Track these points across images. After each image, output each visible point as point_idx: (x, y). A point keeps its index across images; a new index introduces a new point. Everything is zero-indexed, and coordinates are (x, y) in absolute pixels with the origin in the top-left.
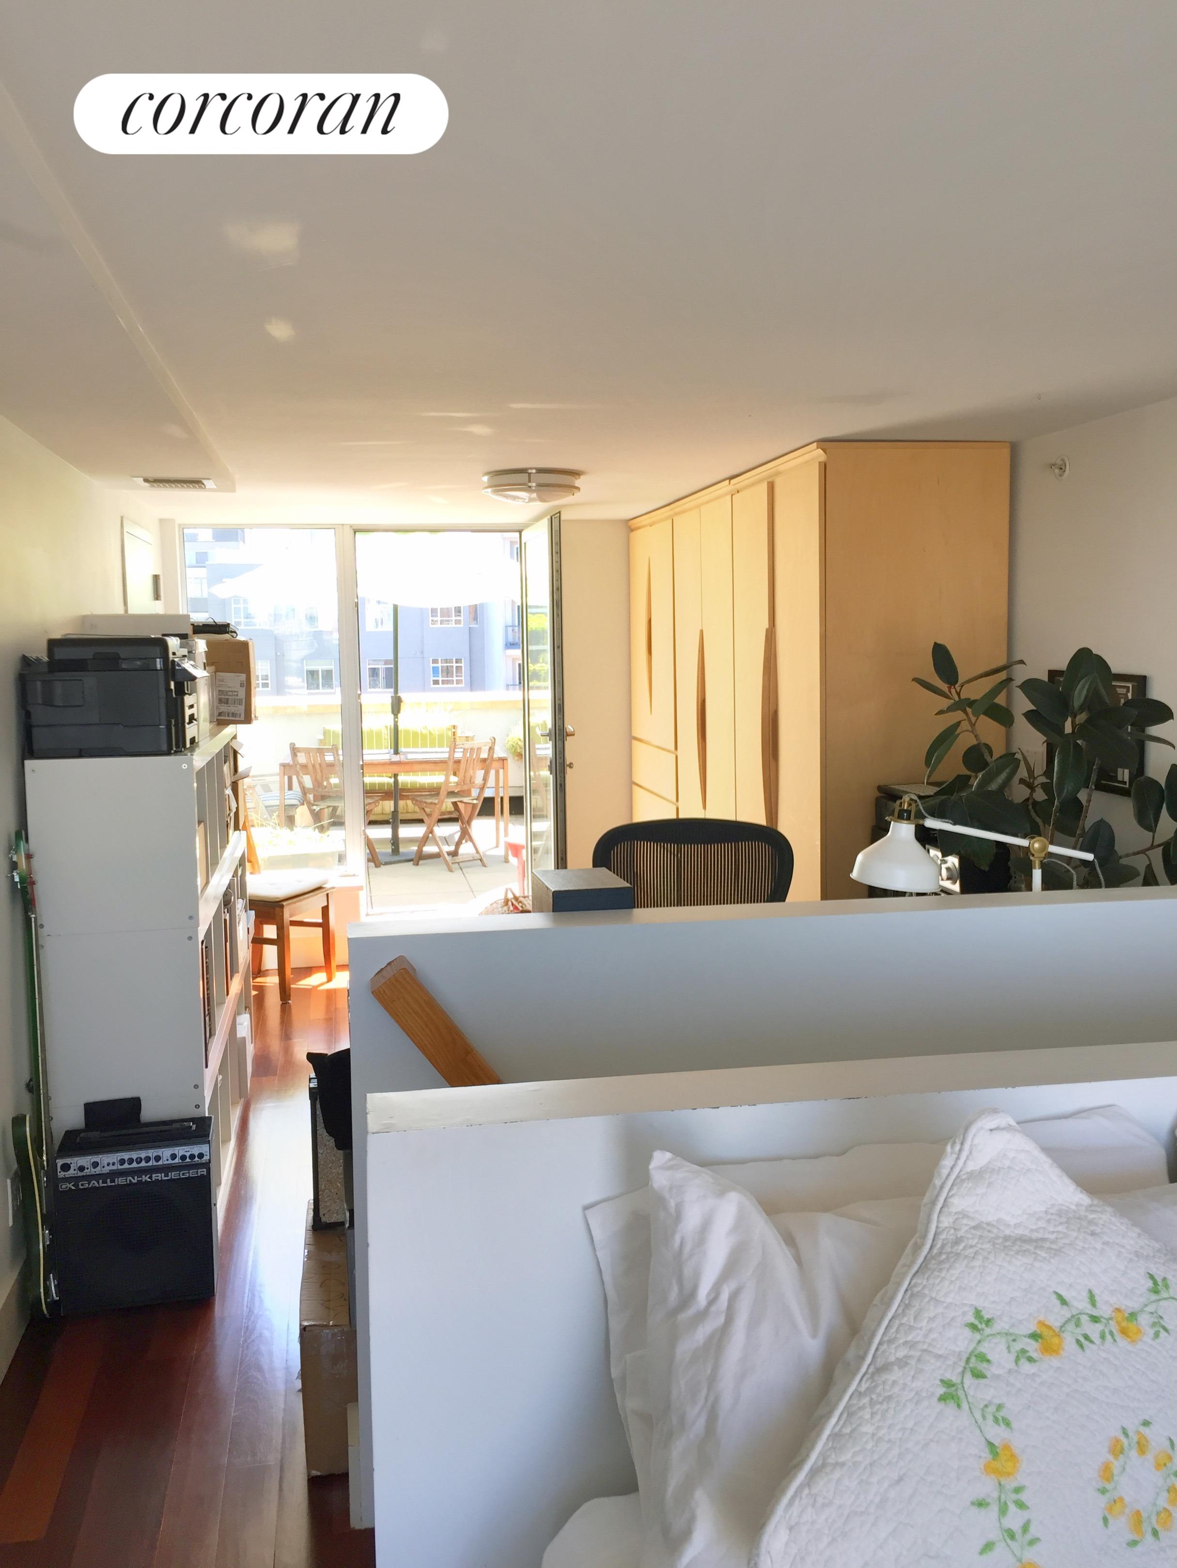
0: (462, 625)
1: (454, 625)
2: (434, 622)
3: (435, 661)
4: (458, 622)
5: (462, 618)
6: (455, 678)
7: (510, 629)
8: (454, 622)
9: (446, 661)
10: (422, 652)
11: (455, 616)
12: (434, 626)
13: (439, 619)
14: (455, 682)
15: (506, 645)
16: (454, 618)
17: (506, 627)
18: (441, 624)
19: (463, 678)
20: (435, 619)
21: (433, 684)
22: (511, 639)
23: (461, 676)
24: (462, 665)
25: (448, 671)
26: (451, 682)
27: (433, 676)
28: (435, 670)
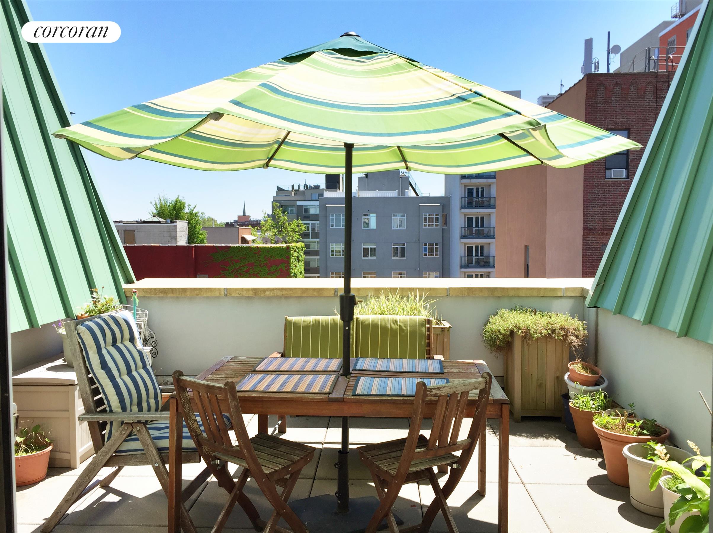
0: (439, 227)
1: (435, 227)
2: (425, 225)
3: (425, 245)
4: (437, 225)
5: (439, 223)
6: (435, 253)
7: (463, 229)
8: (435, 226)
9: (431, 245)
10: (419, 240)
11: (436, 222)
12: (425, 227)
13: (427, 224)
14: (435, 254)
15: (461, 236)
16: (435, 224)
17: (461, 228)
18: (429, 226)
19: (438, 253)
20: (426, 224)
21: (424, 256)
22: (463, 234)
23: (438, 252)
24: (439, 246)
25: (431, 250)
26: (433, 255)
27: (424, 252)
28: (425, 249)
